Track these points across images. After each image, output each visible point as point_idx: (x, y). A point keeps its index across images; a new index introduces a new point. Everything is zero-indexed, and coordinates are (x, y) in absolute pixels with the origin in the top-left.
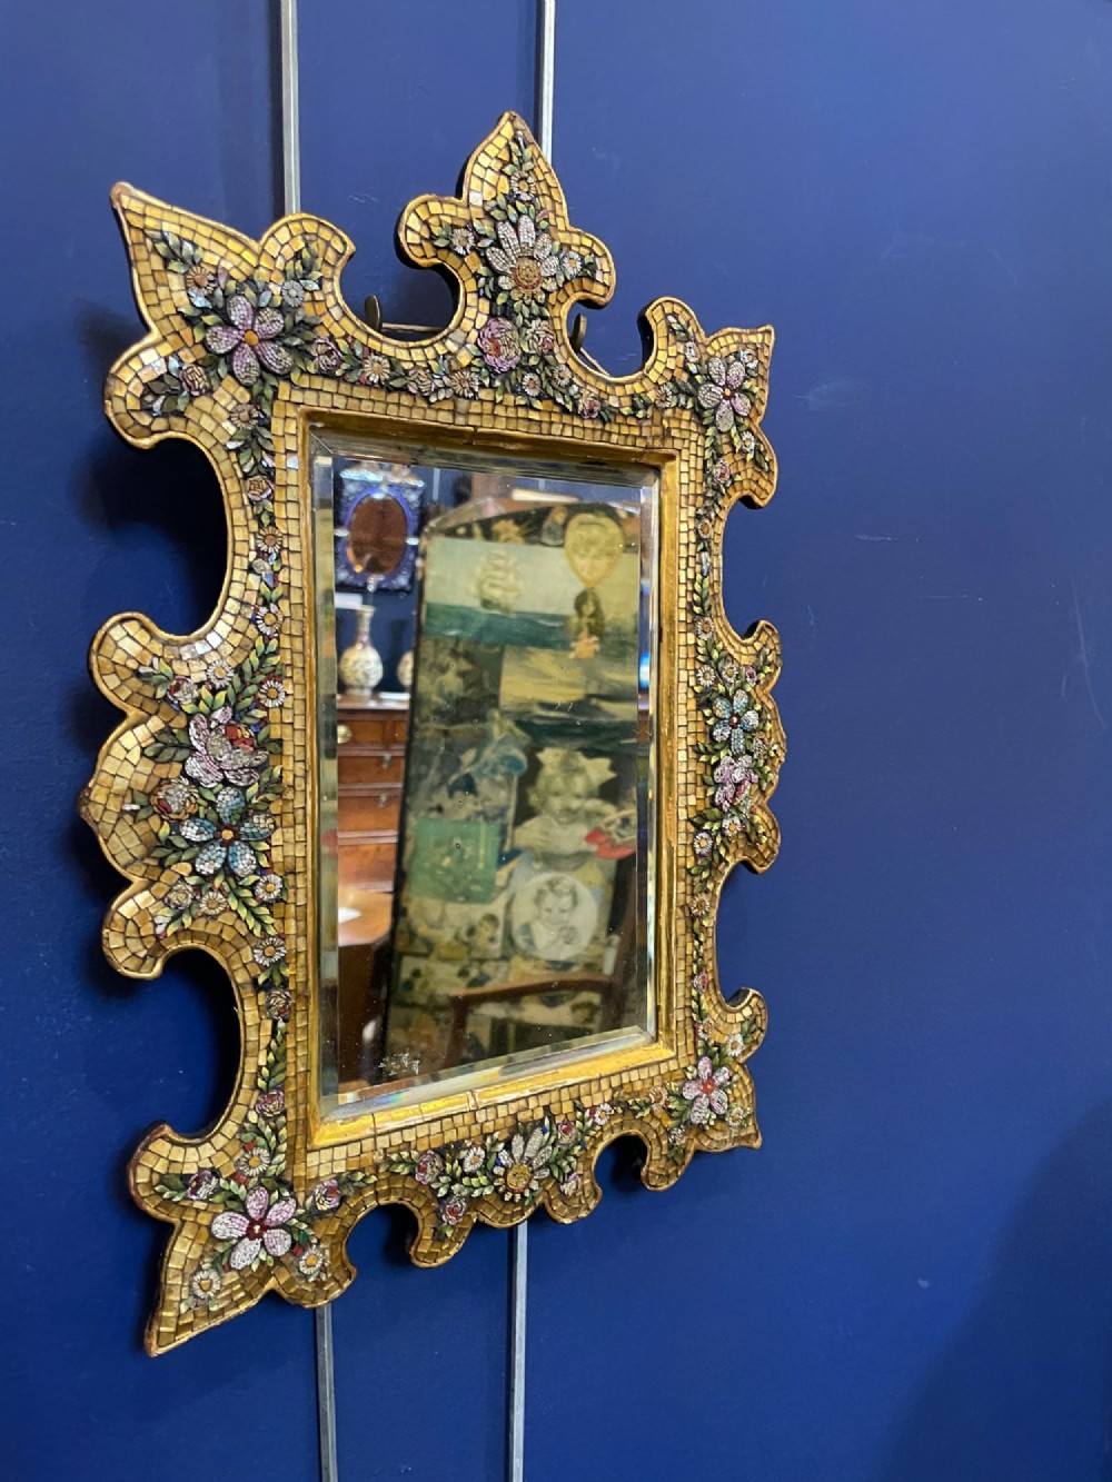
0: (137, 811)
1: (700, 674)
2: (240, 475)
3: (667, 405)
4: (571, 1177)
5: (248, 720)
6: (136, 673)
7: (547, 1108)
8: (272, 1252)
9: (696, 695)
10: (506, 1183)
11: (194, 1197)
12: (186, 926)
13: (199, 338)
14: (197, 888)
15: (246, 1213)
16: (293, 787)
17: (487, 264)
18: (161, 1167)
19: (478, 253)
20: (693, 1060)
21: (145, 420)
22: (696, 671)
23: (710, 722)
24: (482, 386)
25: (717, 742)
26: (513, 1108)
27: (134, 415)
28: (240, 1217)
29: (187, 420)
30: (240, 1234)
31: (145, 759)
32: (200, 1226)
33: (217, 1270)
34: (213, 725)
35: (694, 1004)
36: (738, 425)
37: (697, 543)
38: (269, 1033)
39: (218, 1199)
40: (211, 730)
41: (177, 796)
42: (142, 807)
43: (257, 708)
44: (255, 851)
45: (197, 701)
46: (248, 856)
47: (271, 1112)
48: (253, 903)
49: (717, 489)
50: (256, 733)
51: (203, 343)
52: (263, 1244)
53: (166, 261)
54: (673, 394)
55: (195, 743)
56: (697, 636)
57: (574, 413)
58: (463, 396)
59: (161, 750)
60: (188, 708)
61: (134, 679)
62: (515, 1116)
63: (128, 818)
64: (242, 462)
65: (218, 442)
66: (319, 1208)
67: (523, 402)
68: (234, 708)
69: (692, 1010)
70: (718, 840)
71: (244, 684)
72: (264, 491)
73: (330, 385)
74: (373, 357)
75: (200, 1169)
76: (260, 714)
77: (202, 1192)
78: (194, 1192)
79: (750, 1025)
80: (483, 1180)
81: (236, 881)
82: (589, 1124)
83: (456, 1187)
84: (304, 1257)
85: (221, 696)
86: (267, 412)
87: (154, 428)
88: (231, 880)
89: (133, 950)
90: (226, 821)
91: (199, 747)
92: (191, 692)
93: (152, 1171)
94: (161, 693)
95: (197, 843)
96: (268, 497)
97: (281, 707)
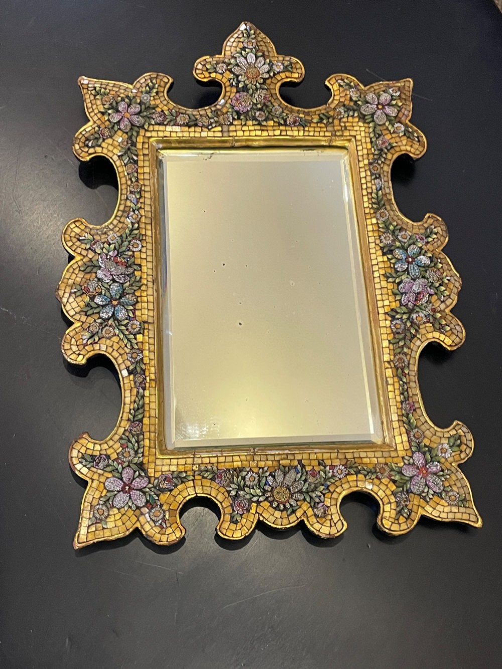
0: (76, 292)
1: (382, 237)
2: (123, 164)
3: (342, 116)
4: (320, 505)
5: (125, 256)
6: (79, 240)
7: (300, 461)
8: (135, 502)
9: (382, 248)
10: (273, 496)
11: (97, 467)
12: (96, 341)
13: (106, 119)
14: (101, 324)
15: (122, 479)
16: (147, 285)
17: (234, 73)
18: (83, 450)
19: (229, 71)
20: (409, 453)
21: (86, 149)
22: (380, 236)
23: (393, 261)
24: (234, 119)
25: (399, 271)
26: (277, 458)
27: (82, 149)
28: (119, 480)
29: (103, 148)
30: (118, 489)
31: (81, 272)
32: (100, 482)
33: (107, 506)
34: (108, 257)
35: (405, 419)
36: (390, 121)
37: (371, 176)
38: (136, 394)
39: (108, 469)
40: (107, 259)
41: (93, 286)
42: (78, 290)
43: (128, 250)
44: (127, 310)
45: (102, 249)
46: (123, 311)
47: (135, 431)
48: (127, 333)
49: (381, 150)
50: (128, 261)
51: (109, 120)
52: (130, 496)
53: (95, 96)
54: (345, 112)
55: (100, 264)
56: (377, 219)
57: (285, 125)
58: (225, 124)
59: (87, 268)
60: (99, 251)
61: (78, 242)
62: (279, 461)
63: (74, 295)
64: (123, 159)
65: (114, 154)
66: (161, 486)
67: (256, 123)
68: (118, 251)
69: (404, 423)
70: (408, 324)
71: (122, 242)
72: (133, 169)
73: (162, 128)
74: (181, 115)
75: (101, 454)
76: (130, 253)
77: (101, 465)
78: (97, 464)
79: (455, 441)
80: (258, 491)
81: (118, 322)
82: (330, 475)
83: (241, 493)
84: (153, 511)
85: (112, 246)
86: (135, 140)
87: (90, 152)
88: (116, 322)
89: (74, 351)
90: (114, 297)
91: (103, 266)
92: (100, 245)
93: (79, 451)
94: (88, 246)
95: (101, 306)
96: (135, 171)
97: (140, 251)
